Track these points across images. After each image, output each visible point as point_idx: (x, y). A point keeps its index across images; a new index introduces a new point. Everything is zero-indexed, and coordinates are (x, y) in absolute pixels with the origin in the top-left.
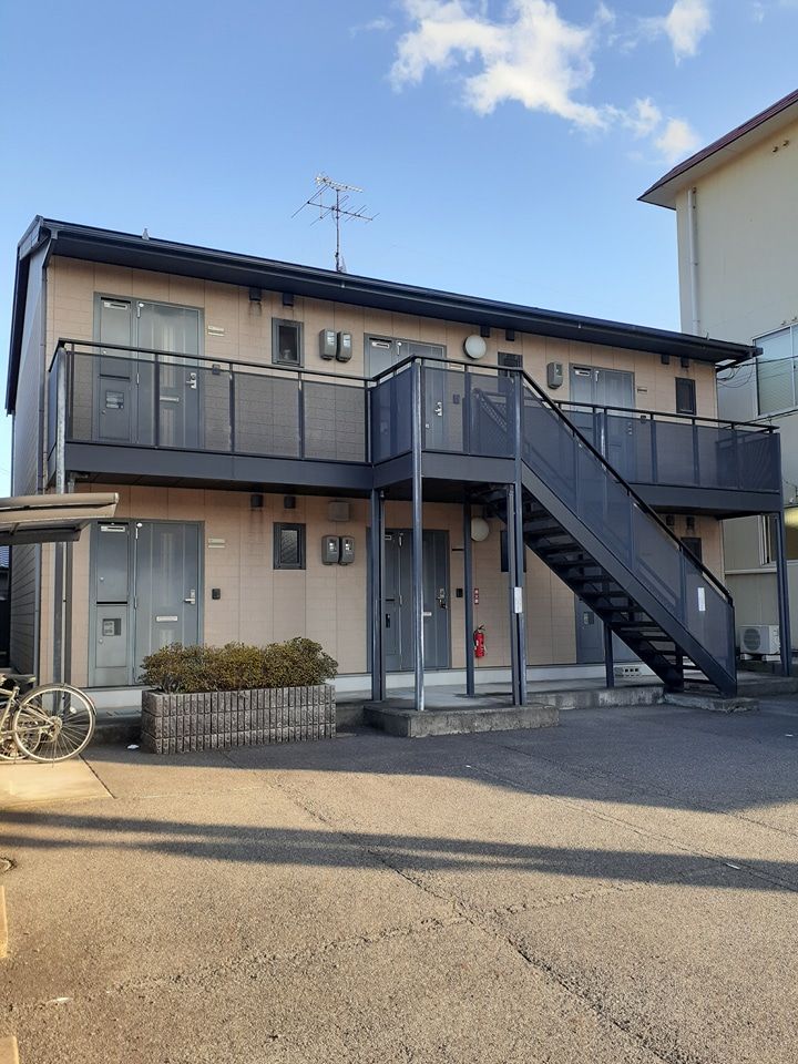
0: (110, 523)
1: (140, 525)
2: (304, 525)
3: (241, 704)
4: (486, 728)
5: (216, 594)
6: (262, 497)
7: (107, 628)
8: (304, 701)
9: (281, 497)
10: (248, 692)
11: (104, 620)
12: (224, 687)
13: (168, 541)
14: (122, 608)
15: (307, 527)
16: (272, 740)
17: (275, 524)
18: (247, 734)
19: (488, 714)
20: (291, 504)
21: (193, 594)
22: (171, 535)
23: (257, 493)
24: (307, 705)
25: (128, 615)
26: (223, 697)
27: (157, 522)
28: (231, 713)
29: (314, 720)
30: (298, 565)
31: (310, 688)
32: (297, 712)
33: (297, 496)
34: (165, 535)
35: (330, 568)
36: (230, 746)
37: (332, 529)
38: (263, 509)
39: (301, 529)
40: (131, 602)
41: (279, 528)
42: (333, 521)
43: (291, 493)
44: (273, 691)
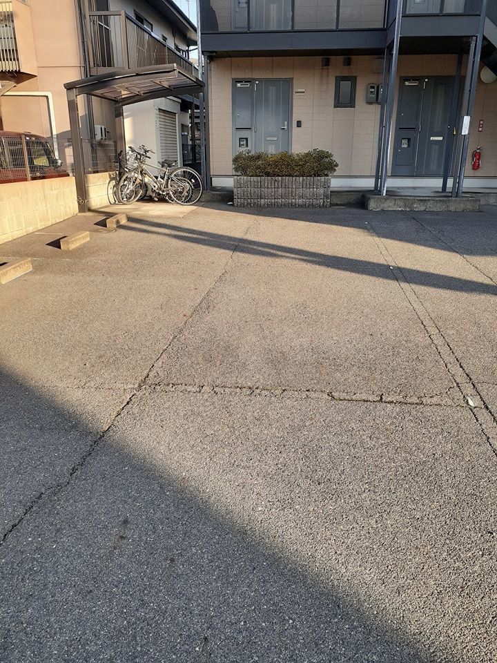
0: (242, 82)
1: (257, 82)
2: (356, 77)
3: (276, 184)
4: (422, 208)
5: (299, 124)
6: (328, 59)
7: (242, 143)
8: (311, 186)
9: (341, 58)
10: (280, 178)
11: (240, 139)
12: (268, 174)
13: (272, 90)
14: (249, 131)
15: (357, 78)
16: (292, 205)
17: (336, 77)
18: (280, 201)
19: (425, 200)
20: (348, 63)
21: (286, 123)
22: (274, 88)
23: (326, 57)
24: (313, 188)
25: (252, 135)
26: (266, 180)
27: (267, 80)
28: (270, 188)
29: (316, 196)
30: (350, 105)
31: (316, 178)
32: (308, 192)
33: (353, 57)
34: (271, 88)
35: (371, 106)
36: (270, 206)
37: (374, 80)
38: (330, 67)
39: (353, 80)
40: (253, 129)
41: (339, 80)
42: (374, 73)
43: (348, 55)
44: (294, 178)
